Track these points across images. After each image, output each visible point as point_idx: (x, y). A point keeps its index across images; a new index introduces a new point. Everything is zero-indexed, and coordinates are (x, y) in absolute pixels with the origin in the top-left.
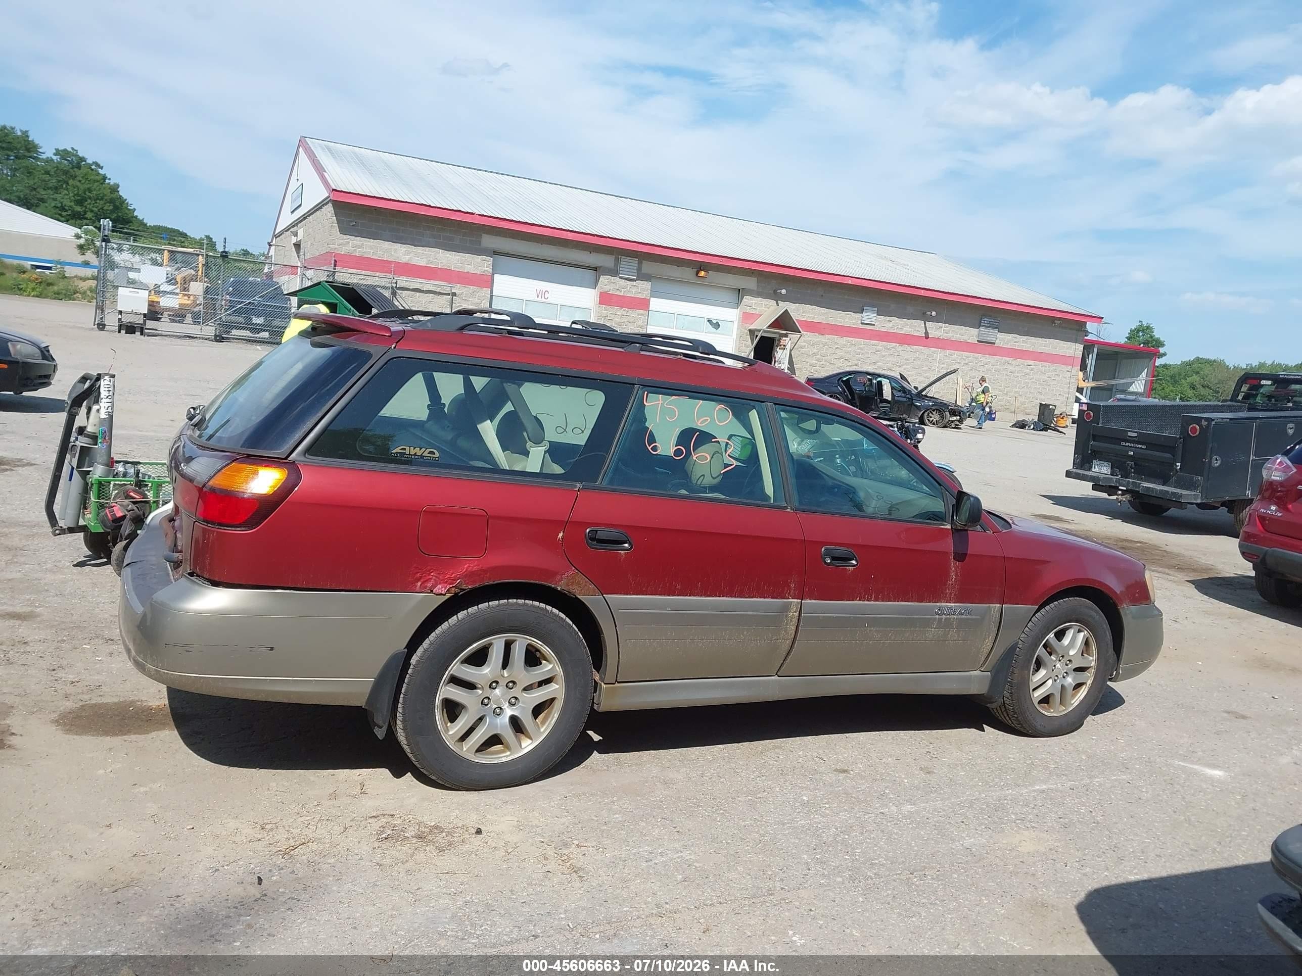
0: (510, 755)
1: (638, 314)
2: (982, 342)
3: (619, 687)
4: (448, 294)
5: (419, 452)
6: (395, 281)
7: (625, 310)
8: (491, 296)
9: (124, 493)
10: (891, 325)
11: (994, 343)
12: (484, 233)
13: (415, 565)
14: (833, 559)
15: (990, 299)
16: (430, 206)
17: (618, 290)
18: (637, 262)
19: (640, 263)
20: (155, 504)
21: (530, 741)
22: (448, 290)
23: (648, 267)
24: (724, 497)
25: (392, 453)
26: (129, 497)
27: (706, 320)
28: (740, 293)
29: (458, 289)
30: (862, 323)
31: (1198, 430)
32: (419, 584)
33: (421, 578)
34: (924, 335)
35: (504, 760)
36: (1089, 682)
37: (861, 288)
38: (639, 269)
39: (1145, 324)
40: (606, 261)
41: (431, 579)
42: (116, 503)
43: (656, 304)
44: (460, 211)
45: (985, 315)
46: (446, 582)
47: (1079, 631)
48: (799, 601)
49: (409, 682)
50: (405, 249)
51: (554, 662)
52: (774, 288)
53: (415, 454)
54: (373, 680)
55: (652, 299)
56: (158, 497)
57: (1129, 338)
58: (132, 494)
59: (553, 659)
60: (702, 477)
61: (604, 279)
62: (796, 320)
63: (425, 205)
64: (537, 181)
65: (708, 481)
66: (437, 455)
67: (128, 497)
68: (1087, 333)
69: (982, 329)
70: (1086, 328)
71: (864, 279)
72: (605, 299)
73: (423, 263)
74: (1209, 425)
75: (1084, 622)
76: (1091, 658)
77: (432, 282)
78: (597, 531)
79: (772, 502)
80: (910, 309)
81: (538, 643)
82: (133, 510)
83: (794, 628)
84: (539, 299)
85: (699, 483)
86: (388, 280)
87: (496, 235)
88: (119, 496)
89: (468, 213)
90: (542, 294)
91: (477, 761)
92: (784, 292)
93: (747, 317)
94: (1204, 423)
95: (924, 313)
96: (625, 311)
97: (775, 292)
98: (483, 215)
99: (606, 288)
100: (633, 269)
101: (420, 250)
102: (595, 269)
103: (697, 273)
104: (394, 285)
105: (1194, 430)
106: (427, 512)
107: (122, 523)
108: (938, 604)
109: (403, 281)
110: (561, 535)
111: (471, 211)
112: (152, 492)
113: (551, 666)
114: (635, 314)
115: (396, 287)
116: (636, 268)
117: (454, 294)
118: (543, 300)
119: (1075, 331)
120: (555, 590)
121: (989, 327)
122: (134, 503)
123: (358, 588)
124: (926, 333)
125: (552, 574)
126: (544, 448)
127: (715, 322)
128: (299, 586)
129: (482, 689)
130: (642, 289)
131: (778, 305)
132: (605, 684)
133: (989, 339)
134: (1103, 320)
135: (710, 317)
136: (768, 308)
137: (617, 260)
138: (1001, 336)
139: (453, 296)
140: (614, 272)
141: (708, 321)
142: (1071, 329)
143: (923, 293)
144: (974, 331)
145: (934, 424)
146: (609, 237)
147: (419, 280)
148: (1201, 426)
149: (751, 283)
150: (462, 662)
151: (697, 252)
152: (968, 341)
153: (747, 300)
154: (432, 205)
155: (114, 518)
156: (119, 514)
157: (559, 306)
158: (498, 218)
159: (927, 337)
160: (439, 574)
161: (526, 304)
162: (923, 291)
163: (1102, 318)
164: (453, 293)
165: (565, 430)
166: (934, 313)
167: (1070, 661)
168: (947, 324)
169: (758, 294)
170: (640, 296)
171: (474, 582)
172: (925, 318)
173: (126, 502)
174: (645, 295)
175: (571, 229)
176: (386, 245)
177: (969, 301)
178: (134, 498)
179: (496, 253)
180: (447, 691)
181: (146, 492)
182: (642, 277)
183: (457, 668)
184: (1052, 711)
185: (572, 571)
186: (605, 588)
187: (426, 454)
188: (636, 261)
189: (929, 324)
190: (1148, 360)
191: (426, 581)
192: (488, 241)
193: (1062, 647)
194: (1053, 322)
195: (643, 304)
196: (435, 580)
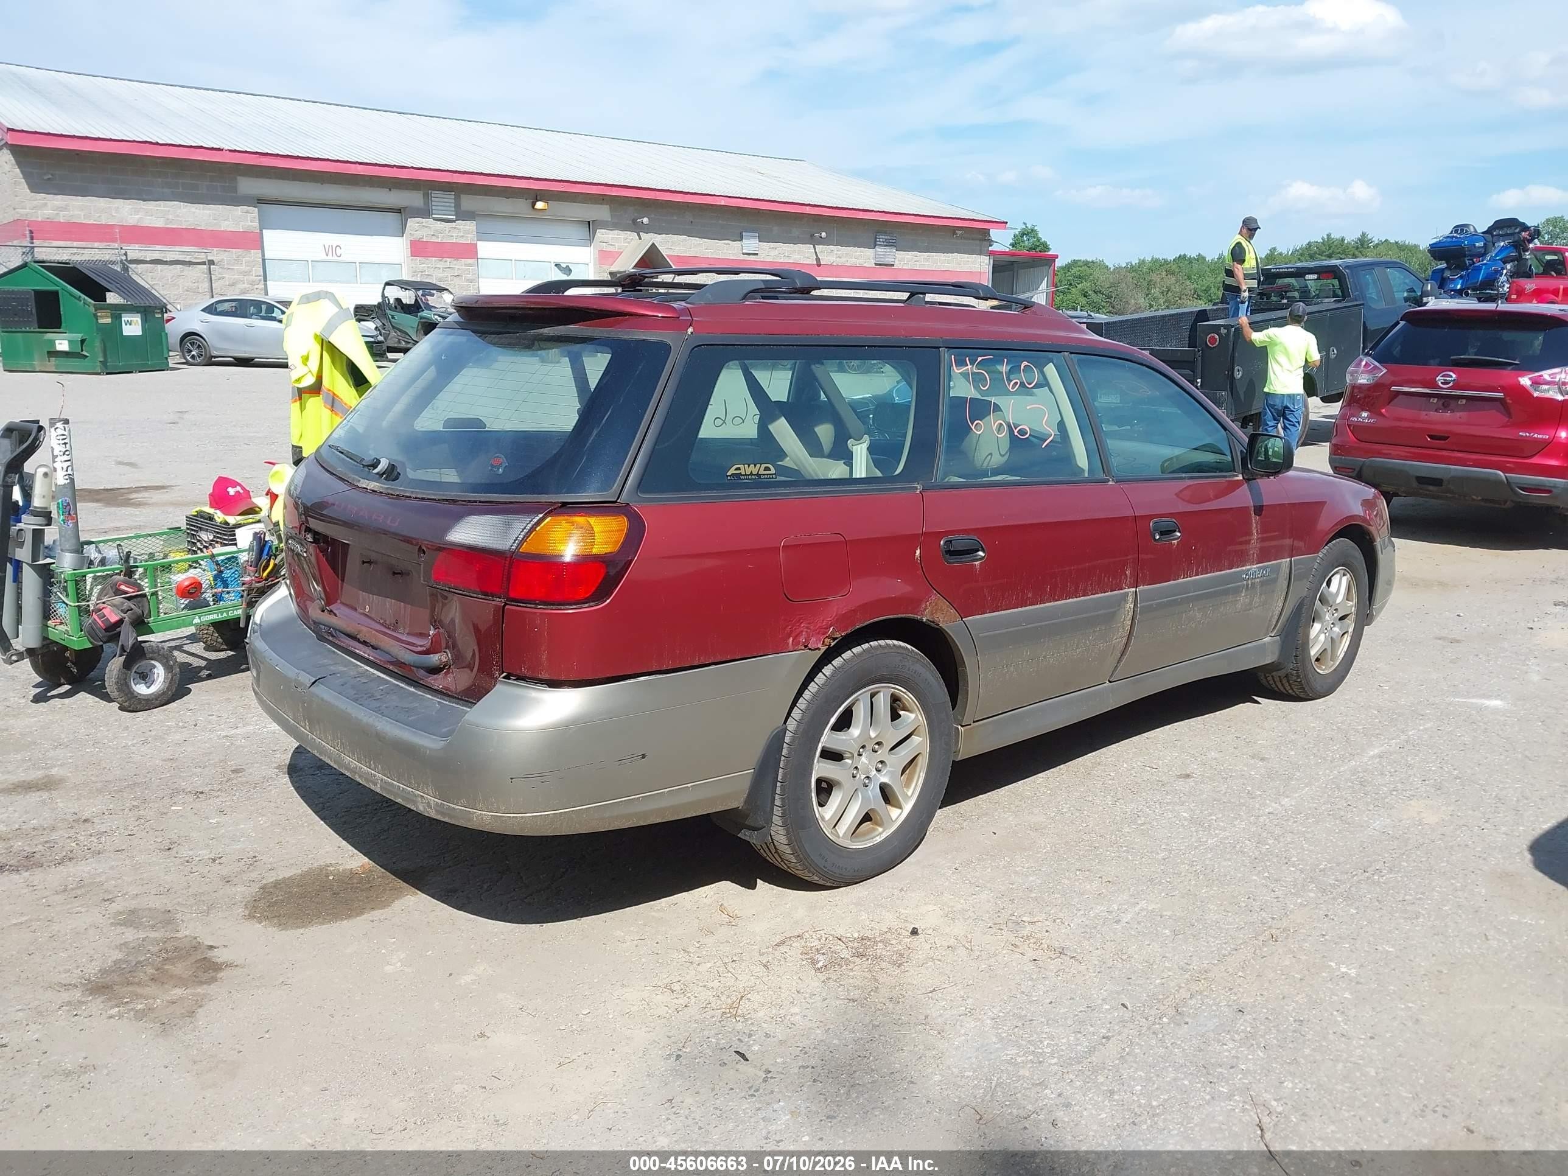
0: (883, 831)
1: (465, 265)
2: (880, 265)
3: (977, 726)
4: (204, 263)
5: (753, 469)
6: (123, 252)
7: (446, 261)
8: (264, 260)
9: (112, 587)
10: (776, 253)
11: (893, 265)
12: (240, 175)
13: (783, 618)
14: (1162, 533)
15: (883, 212)
16: (157, 144)
17: (433, 235)
18: (453, 197)
19: (457, 199)
20: (154, 597)
21: (898, 811)
22: (202, 258)
23: (469, 202)
24: (1019, 478)
25: (728, 476)
26: (120, 593)
27: (553, 265)
28: (591, 226)
29: (215, 254)
30: (744, 254)
31: (1218, 340)
32: (791, 640)
33: (791, 632)
34: (815, 263)
35: (878, 839)
36: (1351, 630)
37: (736, 209)
38: (458, 206)
39: (1029, 227)
40: (413, 199)
41: (802, 631)
42: (104, 603)
43: (485, 249)
44: (201, 147)
45: (879, 232)
46: (819, 633)
47: (1344, 575)
48: (1134, 589)
49: (786, 765)
50: (130, 207)
51: (917, 710)
52: (633, 217)
53: (751, 474)
54: (752, 770)
55: (479, 243)
56: (156, 586)
57: (1013, 245)
58: (123, 587)
59: (915, 707)
60: (990, 456)
61: (413, 223)
62: (667, 255)
63: (151, 143)
64: (286, 99)
65: (997, 460)
66: (773, 471)
67: (118, 592)
68: (990, 242)
69: (878, 249)
70: (990, 236)
71: (739, 198)
72: (418, 249)
73: (159, 223)
74: (1229, 332)
75: (1348, 566)
76: (1351, 603)
77: (178, 248)
78: (951, 541)
79: (1086, 475)
80: (796, 232)
81: (901, 691)
82: (132, 609)
83: (1129, 623)
84: (330, 258)
85: (985, 464)
86: (113, 252)
87: (257, 177)
88: (104, 593)
89: (213, 149)
90: (333, 249)
91: (854, 847)
92: (645, 220)
93: (605, 256)
94: (1223, 331)
95: (812, 236)
96: (448, 262)
97: (634, 221)
98: (235, 151)
99: (418, 235)
100: (450, 206)
101: (152, 205)
102: (399, 211)
103: (534, 204)
104: (124, 258)
105: (1213, 339)
106: (788, 546)
107: (118, 630)
108: (1244, 568)
109: (135, 251)
110: (918, 552)
111: (218, 147)
112: (146, 580)
113: (913, 717)
114: (460, 265)
115: (126, 260)
116: (453, 205)
117: (212, 262)
118: (335, 258)
119: (978, 242)
120: (921, 622)
121: (886, 246)
122: (129, 599)
123: (729, 658)
124: (818, 259)
125: (915, 603)
126: (865, 444)
127: (564, 266)
128: (665, 667)
129: (852, 757)
130: (464, 231)
131: (640, 239)
132: (962, 726)
133: (890, 260)
134: (1008, 225)
135: (558, 261)
136: (629, 243)
137: (427, 197)
138: (901, 255)
139: (210, 265)
140: (425, 213)
141: (556, 265)
142: (973, 239)
143: (808, 210)
144: (870, 252)
145: (855, 370)
146: (412, 168)
147: (158, 247)
148: (1219, 335)
149: (602, 212)
150: (832, 729)
151: (530, 178)
152: (865, 265)
153: (601, 234)
154: (160, 142)
155: (108, 624)
156: (114, 618)
157: (357, 264)
158: (256, 153)
159: (819, 265)
160: (809, 623)
161: (312, 266)
162: (808, 208)
163: (1007, 223)
164: (209, 261)
165: (724, 421)
166: (824, 235)
167: (1336, 610)
168: (839, 247)
169: (614, 225)
170: (462, 241)
171: (846, 628)
172: (813, 240)
173: (118, 599)
174: (470, 238)
175: (359, 161)
176: (102, 203)
177: (861, 215)
178: (126, 593)
179: (260, 201)
180: (821, 769)
181: (139, 581)
182: (463, 215)
183: (828, 739)
184: (1324, 667)
185: (935, 597)
186: (965, 611)
187: (762, 472)
188: (452, 195)
189: (819, 248)
190: (1047, 267)
191: (797, 636)
192: (248, 186)
193: (1331, 594)
194: (954, 233)
195: (469, 251)
196: (807, 632)
